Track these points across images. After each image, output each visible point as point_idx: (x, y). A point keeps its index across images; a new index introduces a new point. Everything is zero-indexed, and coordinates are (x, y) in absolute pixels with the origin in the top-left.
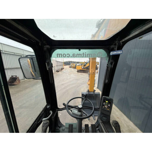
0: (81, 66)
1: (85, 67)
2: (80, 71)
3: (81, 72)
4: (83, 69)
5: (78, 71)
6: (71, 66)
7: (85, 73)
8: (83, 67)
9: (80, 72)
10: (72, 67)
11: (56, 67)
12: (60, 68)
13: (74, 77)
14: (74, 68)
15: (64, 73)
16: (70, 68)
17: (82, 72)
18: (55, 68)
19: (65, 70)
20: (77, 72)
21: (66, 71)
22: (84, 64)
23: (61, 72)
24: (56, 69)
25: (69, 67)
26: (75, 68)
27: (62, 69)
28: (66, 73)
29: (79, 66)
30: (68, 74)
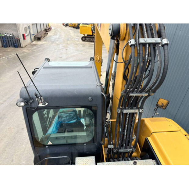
11: (31, 27)
12: (43, 29)
13: (75, 54)
15: (53, 42)
16: (64, 27)
18: (30, 31)
21: (57, 36)
23: (46, 41)
24: (32, 33)
25: (63, 24)
27: (47, 31)
28: (58, 44)
29: (86, 26)
30: (61, 45)
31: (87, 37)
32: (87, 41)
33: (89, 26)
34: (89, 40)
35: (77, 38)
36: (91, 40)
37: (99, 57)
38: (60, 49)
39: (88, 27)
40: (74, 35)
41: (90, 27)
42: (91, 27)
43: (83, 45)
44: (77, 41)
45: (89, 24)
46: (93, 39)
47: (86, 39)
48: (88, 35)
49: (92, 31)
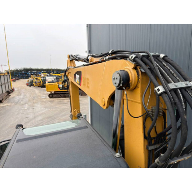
0: (56, 83)
1: (65, 86)
2: (55, 95)
3: (59, 97)
4: (61, 89)
5: (51, 96)
6: (32, 81)
10: (34, 83)
12: (4, 91)
13: (43, 111)
14: (39, 87)
15: (17, 103)
16: (28, 88)
17: (61, 97)
19: (18, 95)
20: (48, 97)
21: (22, 97)
22: (63, 79)
23: (8, 102)
25: (28, 85)
26: (43, 86)
27: (9, 92)
28: (23, 104)
29: (53, 84)
30: (26, 105)
32: (55, 97)
33: (55, 84)
34: (57, 96)
35: (43, 95)
37: (78, 111)
38: (26, 109)
39: (55, 85)
40: (39, 93)
43: (51, 102)
44: (44, 99)
45: (55, 82)
46: (61, 95)
47: (54, 95)
48: (55, 92)
49: (59, 88)
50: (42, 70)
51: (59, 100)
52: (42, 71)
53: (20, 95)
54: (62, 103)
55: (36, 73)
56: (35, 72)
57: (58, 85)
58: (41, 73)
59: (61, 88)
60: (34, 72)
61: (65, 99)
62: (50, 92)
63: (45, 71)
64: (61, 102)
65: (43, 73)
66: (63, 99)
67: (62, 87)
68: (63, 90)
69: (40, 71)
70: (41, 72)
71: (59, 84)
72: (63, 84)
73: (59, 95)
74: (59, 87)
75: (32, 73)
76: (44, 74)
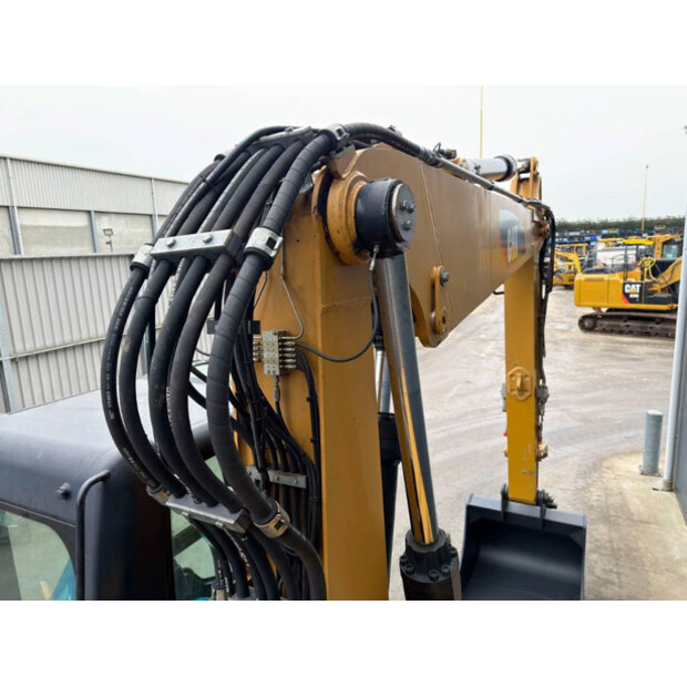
0: (616, 277)
1: (657, 287)
2: (606, 323)
3: (621, 333)
4: (633, 301)
5: (587, 323)
7: (657, 335)
8: (634, 290)
9: (611, 332)
14: (566, 287)
17: (630, 333)
20: (577, 328)
28: (483, 341)
29: (602, 280)
30: (493, 343)
31: (605, 317)
32: (604, 331)
33: (612, 279)
34: (612, 326)
35: (565, 319)
36: (619, 326)
38: (483, 355)
39: (609, 281)
40: (557, 311)
41: (617, 282)
42: (622, 281)
43: (583, 345)
44: (563, 331)
45: (612, 272)
46: (628, 323)
47: (599, 322)
48: (610, 310)
49: (626, 295)
50: (606, 225)
51: (617, 342)
52: (605, 232)
53: (492, 312)
54: (619, 355)
55: (579, 237)
56: (578, 234)
57: (624, 284)
58: (599, 238)
59: (631, 296)
60: (572, 234)
61: (641, 344)
62: (594, 308)
63: (616, 231)
64: (616, 350)
65: (604, 236)
66: (633, 343)
67: (640, 294)
68: (640, 302)
69: (594, 232)
70: (598, 234)
71: (629, 280)
72: (646, 280)
73: (622, 324)
74: (627, 291)
75: (564, 237)
76: (606, 243)
